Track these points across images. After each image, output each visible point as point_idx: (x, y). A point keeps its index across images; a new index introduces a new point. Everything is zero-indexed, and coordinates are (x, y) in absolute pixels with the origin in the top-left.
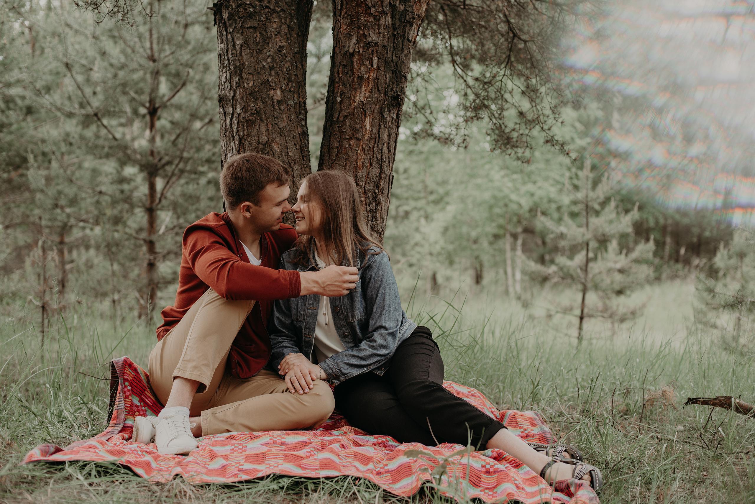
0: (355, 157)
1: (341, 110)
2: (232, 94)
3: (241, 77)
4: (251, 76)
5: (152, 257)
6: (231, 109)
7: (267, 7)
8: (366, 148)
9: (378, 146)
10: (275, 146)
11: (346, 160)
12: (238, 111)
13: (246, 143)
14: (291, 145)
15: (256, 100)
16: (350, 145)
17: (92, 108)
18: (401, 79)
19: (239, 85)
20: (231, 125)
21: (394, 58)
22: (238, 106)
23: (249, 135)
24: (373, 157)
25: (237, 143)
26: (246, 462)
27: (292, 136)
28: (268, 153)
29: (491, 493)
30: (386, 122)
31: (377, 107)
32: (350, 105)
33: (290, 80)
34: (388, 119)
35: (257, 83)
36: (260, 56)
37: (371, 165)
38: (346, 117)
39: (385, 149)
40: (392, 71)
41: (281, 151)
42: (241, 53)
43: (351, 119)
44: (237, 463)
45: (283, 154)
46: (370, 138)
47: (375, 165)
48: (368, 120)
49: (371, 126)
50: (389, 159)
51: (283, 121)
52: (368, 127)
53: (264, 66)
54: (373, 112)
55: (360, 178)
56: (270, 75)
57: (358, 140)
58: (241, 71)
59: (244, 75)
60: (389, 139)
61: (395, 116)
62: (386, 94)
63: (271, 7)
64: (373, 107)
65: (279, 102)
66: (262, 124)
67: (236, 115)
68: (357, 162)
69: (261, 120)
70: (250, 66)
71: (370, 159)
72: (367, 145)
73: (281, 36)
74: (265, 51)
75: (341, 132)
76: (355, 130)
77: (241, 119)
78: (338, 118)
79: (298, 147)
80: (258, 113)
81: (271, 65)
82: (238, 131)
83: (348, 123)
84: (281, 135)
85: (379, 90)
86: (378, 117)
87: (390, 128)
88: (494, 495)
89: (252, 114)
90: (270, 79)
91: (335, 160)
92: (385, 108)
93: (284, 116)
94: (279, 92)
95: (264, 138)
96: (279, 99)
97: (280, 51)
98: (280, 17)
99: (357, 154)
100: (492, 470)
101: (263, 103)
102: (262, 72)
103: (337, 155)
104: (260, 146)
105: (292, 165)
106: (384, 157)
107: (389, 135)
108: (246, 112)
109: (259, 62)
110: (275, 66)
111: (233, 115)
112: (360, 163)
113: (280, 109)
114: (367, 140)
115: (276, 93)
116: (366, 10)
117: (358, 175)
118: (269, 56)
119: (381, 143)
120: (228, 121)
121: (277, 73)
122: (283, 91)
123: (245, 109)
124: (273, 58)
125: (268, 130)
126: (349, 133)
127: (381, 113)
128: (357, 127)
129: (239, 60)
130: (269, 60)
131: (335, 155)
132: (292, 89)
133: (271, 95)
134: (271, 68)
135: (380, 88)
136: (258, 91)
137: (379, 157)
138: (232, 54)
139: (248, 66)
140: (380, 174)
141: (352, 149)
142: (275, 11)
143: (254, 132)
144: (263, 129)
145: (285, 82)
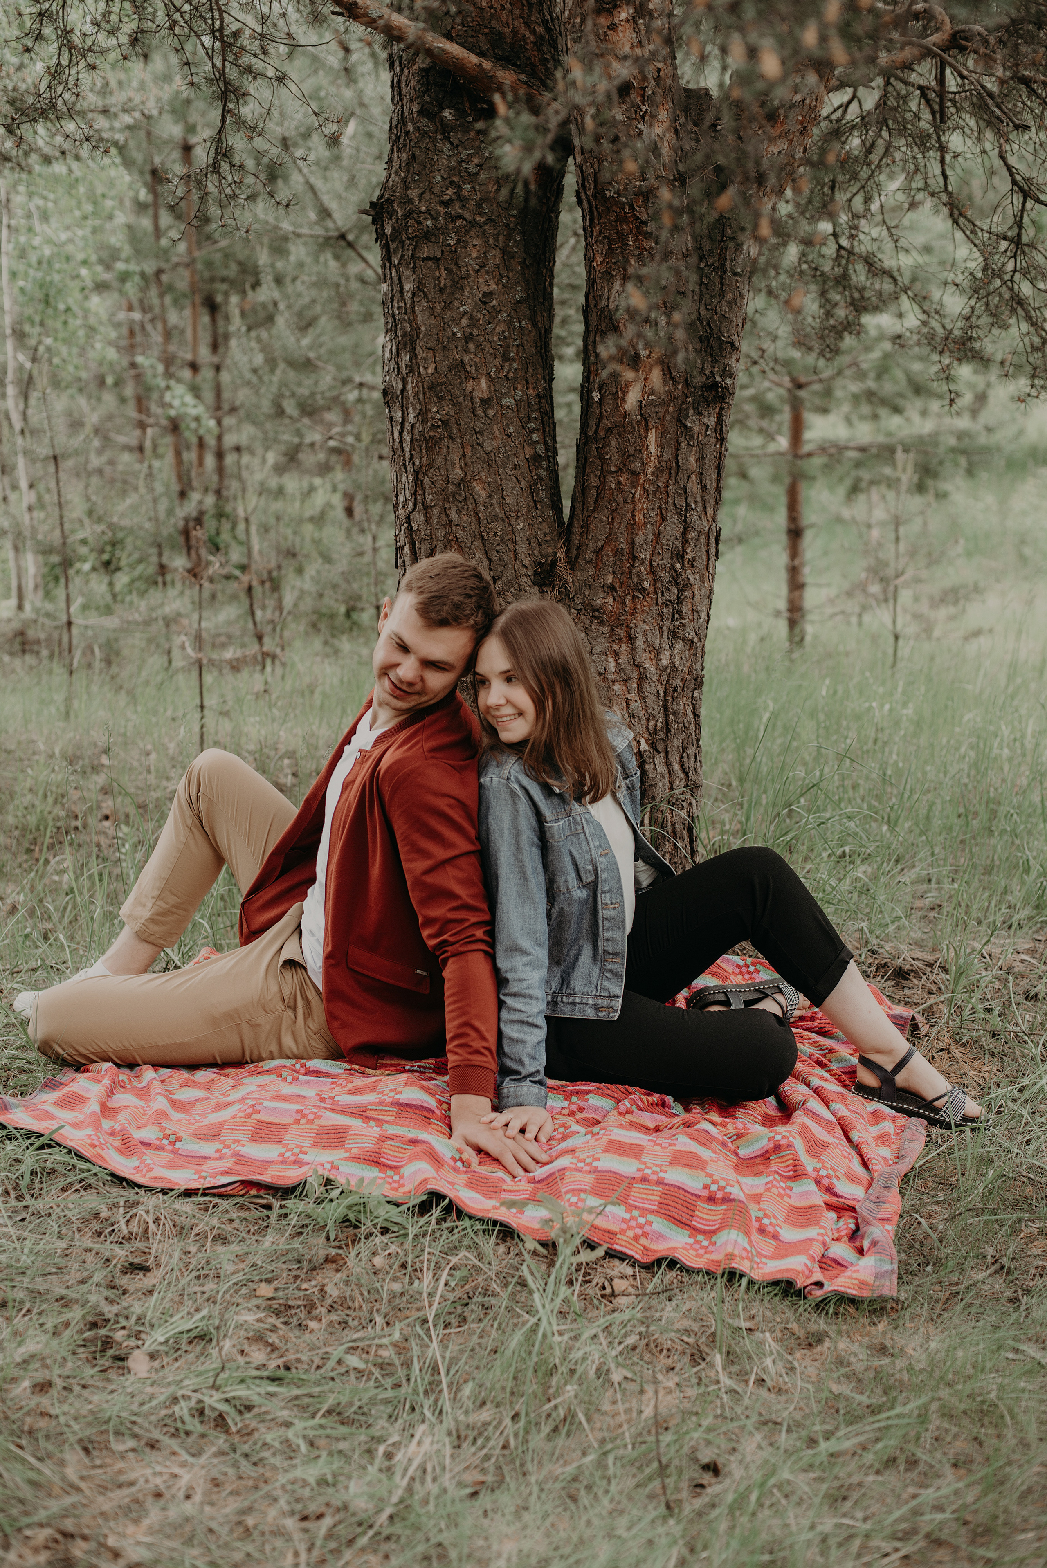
0: (630, 506)
1: (601, 417)
2: (400, 387)
3: (414, 356)
4: (430, 354)
6: (400, 414)
7: (460, 217)
8: (651, 489)
9: (676, 482)
10: (478, 487)
11: (612, 511)
12: (411, 418)
13: (426, 480)
14: (509, 483)
15: (441, 399)
16: (619, 483)
18: (721, 348)
19: (411, 369)
20: (401, 442)
21: (703, 312)
22: (411, 410)
23: (430, 466)
24: (667, 503)
25: (410, 478)
27: (511, 465)
28: (465, 499)
29: (705, 1243)
30: (692, 437)
31: (671, 409)
32: (617, 408)
33: (506, 358)
34: (696, 429)
35: (442, 368)
36: (448, 315)
37: (663, 519)
38: (609, 430)
39: (693, 485)
40: (700, 338)
41: (490, 496)
42: (413, 307)
43: (619, 434)
45: (494, 502)
46: (658, 470)
47: (673, 519)
48: (652, 437)
49: (660, 446)
50: (704, 501)
51: (495, 438)
52: (653, 448)
53: (454, 334)
54: (662, 420)
55: (641, 546)
56: (466, 351)
57: (635, 474)
58: (413, 342)
59: (418, 350)
60: (701, 466)
61: (712, 421)
62: (687, 384)
63: (468, 216)
64: (663, 410)
65: (486, 402)
66: (452, 446)
67: (407, 426)
68: (633, 516)
69: (451, 437)
70: (428, 334)
71: (660, 508)
72: (651, 483)
73: (487, 272)
74: (456, 303)
75: (601, 457)
76: (627, 457)
77: (417, 436)
78: (596, 432)
79: (524, 485)
80: (445, 424)
81: (468, 331)
82: (412, 456)
83: (614, 443)
84: (490, 466)
85: (672, 378)
86: (672, 428)
87: (701, 447)
88: (711, 1248)
89: (434, 427)
90: (466, 359)
91: (594, 511)
92: (687, 410)
93: (496, 428)
94: (483, 383)
95: (457, 473)
96: (485, 396)
97: (485, 303)
98: (484, 235)
99: (633, 501)
100: (719, 1195)
101: (454, 405)
102: (452, 346)
103: (596, 501)
104: (450, 486)
105: (513, 521)
106: (690, 500)
107: (701, 460)
108: (424, 422)
109: (446, 325)
110: (475, 332)
111: (402, 424)
112: (639, 517)
113: (486, 416)
114: (653, 473)
115: (479, 385)
116: (637, 227)
117: (636, 539)
118: (465, 313)
119: (682, 475)
120: (396, 435)
121: (479, 346)
122: (491, 380)
123: (422, 415)
124: (471, 318)
125: (464, 456)
126: (616, 460)
127: (680, 421)
128: (632, 450)
129: (410, 321)
130: (464, 322)
131: (592, 500)
132: (511, 375)
133: (469, 389)
134: (468, 338)
135: (674, 374)
136: (444, 383)
137: (680, 502)
138: (399, 308)
139: (426, 335)
140: (685, 532)
141: (623, 491)
142: (473, 224)
143: (440, 461)
144: (455, 457)
145: (497, 362)
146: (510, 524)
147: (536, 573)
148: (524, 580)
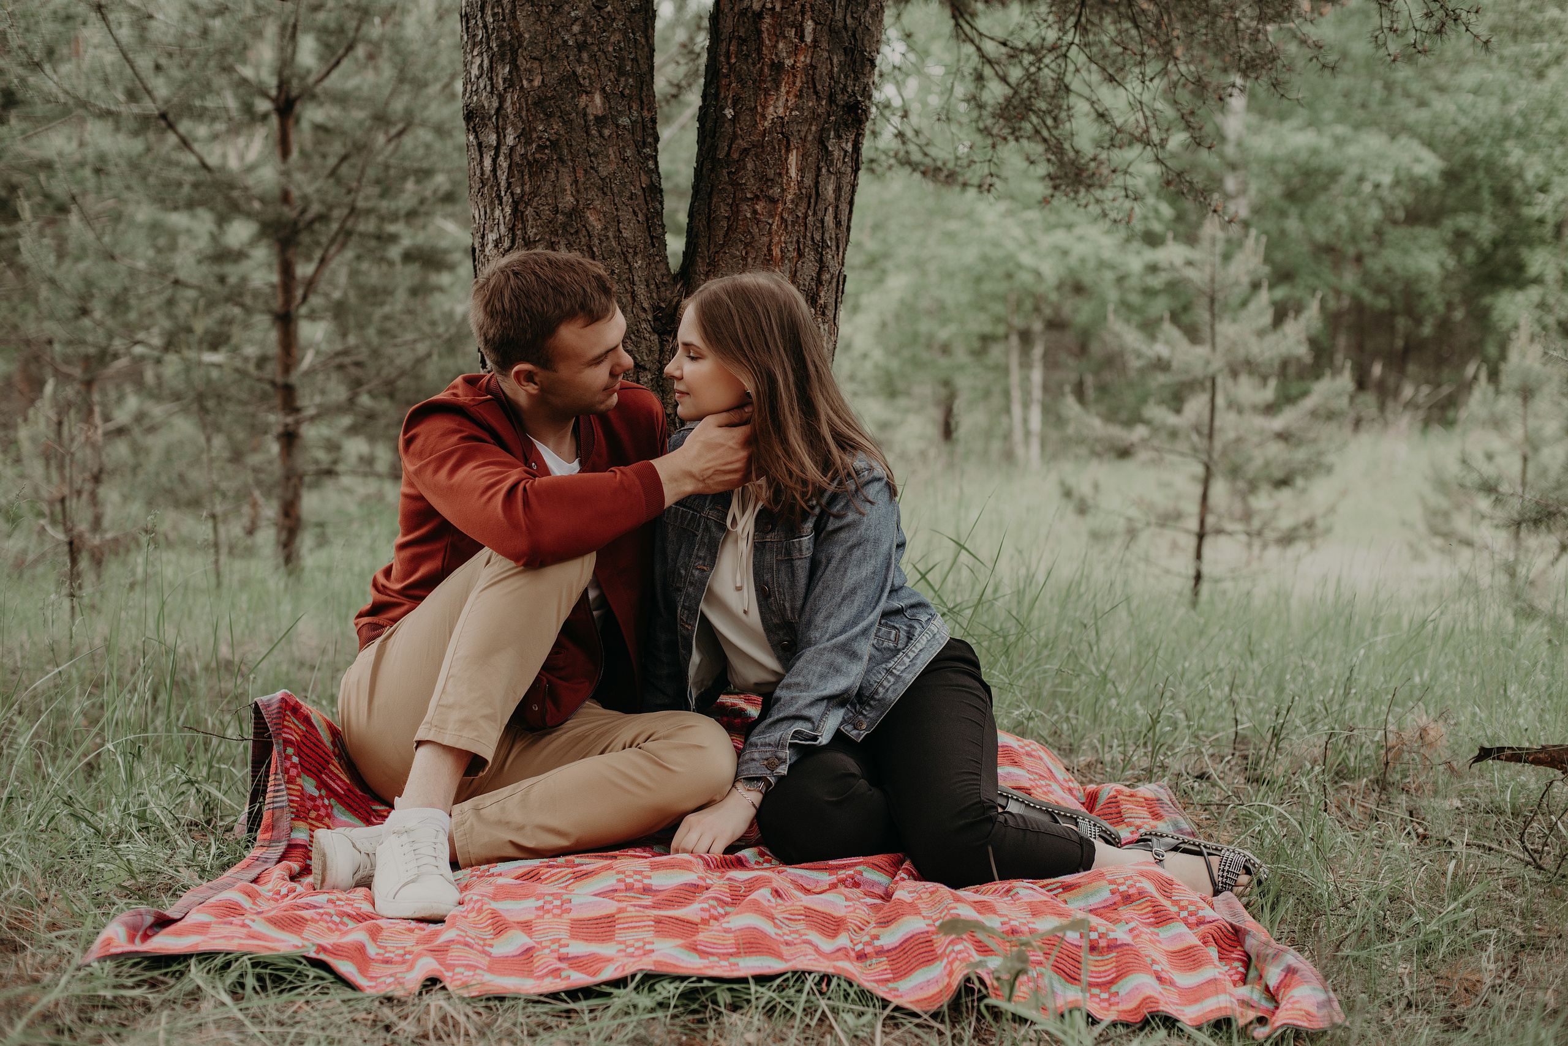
0: (765, 239)
1: (735, 137)
2: (495, 104)
3: (515, 67)
4: (536, 64)
5: (290, 420)
6: (494, 137)
8: (790, 219)
9: (815, 213)
10: (592, 218)
11: (746, 245)
12: (510, 140)
13: (529, 211)
14: (626, 215)
15: (550, 116)
16: (755, 212)
17: (154, 100)
18: (863, 66)
19: (510, 83)
20: (494, 170)
21: (849, 21)
22: (510, 130)
23: (534, 193)
24: (805, 237)
25: (508, 210)
26: (573, 937)
27: (628, 194)
28: (577, 232)
29: (1105, 996)
30: (832, 161)
31: (813, 128)
32: (755, 125)
33: (621, 72)
34: (836, 153)
35: (551, 80)
36: (557, 20)
37: (800, 255)
38: (745, 152)
39: (829, 219)
40: (845, 49)
41: (606, 228)
42: (513, 12)
43: (756, 155)
44: (553, 941)
45: (610, 234)
46: (799, 197)
47: (810, 255)
48: (793, 159)
49: (801, 170)
50: (837, 239)
51: (609, 162)
52: (793, 172)
53: (565, 42)
54: (804, 140)
56: (579, 61)
57: (773, 201)
58: (514, 53)
59: (520, 61)
60: (838, 198)
61: (849, 147)
62: (831, 99)
64: (804, 129)
65: (600, 120)
66: (562, 169)
67: (504, 150)
68: (770, 250)
69: (561, 160)
70: (533, 42)
71: (798, 242)
72: (791, 212)
74: (566, 8)
75: (735, 184)
76: (765, 181)
77: (517, 159)
78: (728, 154)
79: (641, 218)
80: (554, 145)
81: (581, 38)
82: (509, 185)
83: (750, 166)
84: (605, 194)
85: (816, 93)
86: (814, 151)
87: (839, 174)
88: (1113, 1000)
89: (541, 148)
90: (579, 70)
91: (723, 245)
92: (829, 130)
93: (611, 152)
94: (598, 99)
95: (568, 200)
96: (600, 113)
97: (599, 8)
99: (770, 233)
100: (1103, 943)
101: (564, 123)
102: (562, 55)
103: (726, 234)
104: (560, 217)
105: (630, 258)
106: (827, 236)
107: (838, 189)
108: (528, 142)
109: (553, 33)
110: (589, 40)
111: (497, 149)
112: (776, 251)
113: (601, 135)
114: (792, 201)
115: (592, 100)
118: (577, 19)
119: (821, 206)
120: (488, 162)
121: (593, 57)
122: (606, 97)
123: (524, 136)
124: (584, 24)
125: (576, 182)
126: (752, 186)
127: (822, 142)
128: (771, 173)
129: (509, 28)
130: (576, 28)
131: (721, 234)
132: (627, 91)
133: (582, 104)
134: (581, 47)
135: (819, 87)
136: (553, 98)
137: (817, 237)
138: (494, 15)
139: (531, 43)
140: (819, 274)
141: (758, 221)
143: (547, 188)
144: (566, 182)
145: (611, 76)
146: (626, 261)
147: (655, 318)
148: (644, 325)
